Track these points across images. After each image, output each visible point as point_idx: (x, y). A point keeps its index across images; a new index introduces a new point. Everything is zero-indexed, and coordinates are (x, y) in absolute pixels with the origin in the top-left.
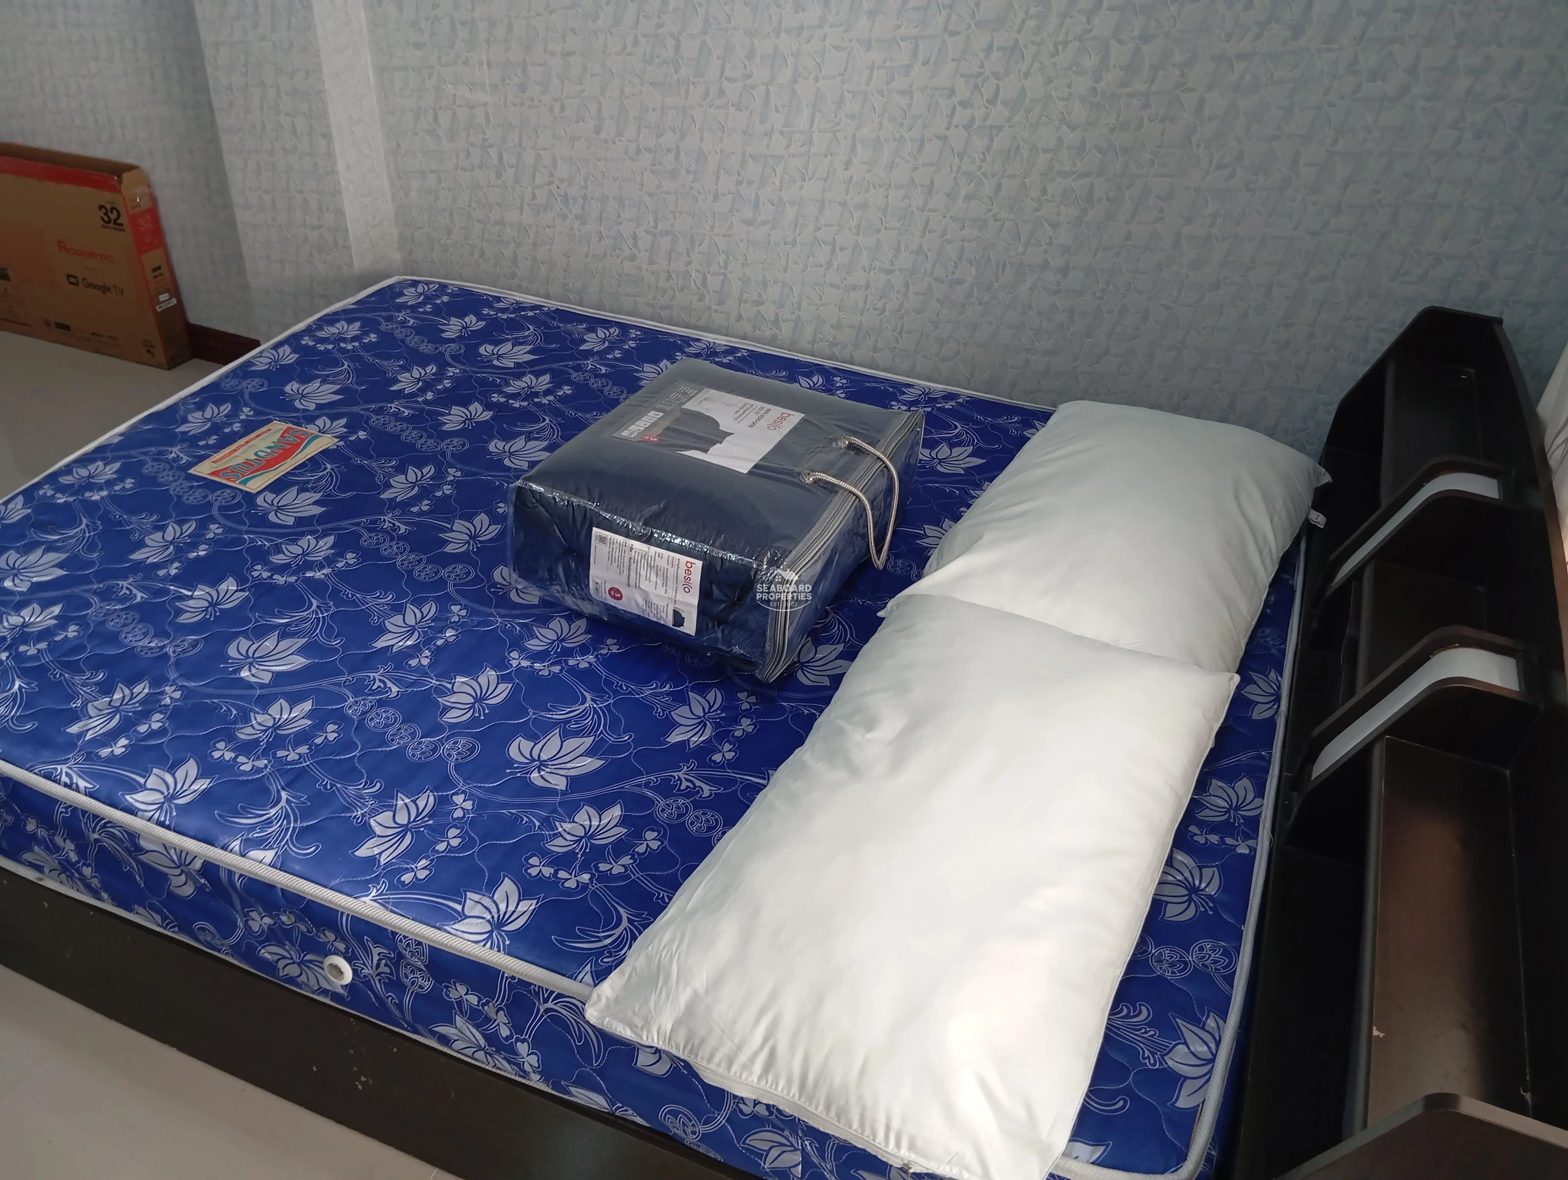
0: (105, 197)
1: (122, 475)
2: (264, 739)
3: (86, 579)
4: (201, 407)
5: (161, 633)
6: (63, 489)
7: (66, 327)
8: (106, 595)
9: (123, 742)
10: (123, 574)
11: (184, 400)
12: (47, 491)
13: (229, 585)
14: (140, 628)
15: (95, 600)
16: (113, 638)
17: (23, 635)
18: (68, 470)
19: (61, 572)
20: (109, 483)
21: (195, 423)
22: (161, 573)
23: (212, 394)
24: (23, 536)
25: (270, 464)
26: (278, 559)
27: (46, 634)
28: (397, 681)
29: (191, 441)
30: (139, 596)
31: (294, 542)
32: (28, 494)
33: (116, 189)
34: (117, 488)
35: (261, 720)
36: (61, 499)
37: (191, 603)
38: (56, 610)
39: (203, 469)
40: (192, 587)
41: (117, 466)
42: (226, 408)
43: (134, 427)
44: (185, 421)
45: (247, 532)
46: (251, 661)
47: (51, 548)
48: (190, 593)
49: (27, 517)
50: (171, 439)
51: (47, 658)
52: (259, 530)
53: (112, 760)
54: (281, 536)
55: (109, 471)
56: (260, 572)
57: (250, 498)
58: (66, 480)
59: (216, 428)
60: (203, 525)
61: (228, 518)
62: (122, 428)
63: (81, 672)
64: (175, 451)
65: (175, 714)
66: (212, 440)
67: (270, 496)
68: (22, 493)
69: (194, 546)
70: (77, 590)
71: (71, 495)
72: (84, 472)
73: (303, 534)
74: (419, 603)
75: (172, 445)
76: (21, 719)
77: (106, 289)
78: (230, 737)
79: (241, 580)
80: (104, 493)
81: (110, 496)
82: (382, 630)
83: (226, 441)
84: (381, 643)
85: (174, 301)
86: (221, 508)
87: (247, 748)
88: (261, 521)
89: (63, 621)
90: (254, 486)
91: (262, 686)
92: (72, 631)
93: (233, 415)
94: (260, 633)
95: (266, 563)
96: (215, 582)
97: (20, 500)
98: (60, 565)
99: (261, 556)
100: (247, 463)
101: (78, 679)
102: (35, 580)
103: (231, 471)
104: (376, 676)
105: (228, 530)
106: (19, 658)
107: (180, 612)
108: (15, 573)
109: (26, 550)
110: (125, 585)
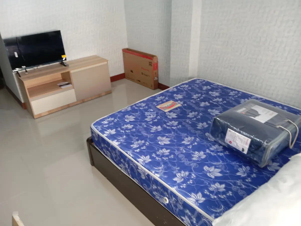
0: (150, 60)
1: (146, 106)
2: (161, 154)
3: (138, 122)
4: (160, 96)
5: (147, 133)
6: (137, 107)
7: (140, 81)
8: (140, 125)
9: (139, 150)
10: (143, 122)
11: (157, 95)
12: (134, 106)
13: (159, 127)
14: (144, 131)
15: (138, 125)
16: (140, 132)
17: (127, 129)
18: (138, 104)
19: (134, 120)
20: (144, 107)
21: (158, 99)
22: (149, 123)
23: (162, 95)
24: (129, 113)
25: (169, 107)
26: (168, 124)
27: (130, 129)
28: (185, 150)
29: (157, 102)
30: (145, 126)
31: (171, 121)
32: (131, 106)
33: (152, 59)
34: (145, 108)
35: (160, 151)
36: (136, 108)
37: (153, 129)
38: (132, 126)
39: (158, 107)
40: (153, 126)
41: (145, 104)
42: (164, 97)
43: (149, 98)
44: (157, 98)
45: (164, 119)
46: (161, 141)
47: (133, 116)
48: (153, 127)
49: (131, 110)
50: (154, 101)
51: (130, 133)
52: (166, 118)
53: (137, 152)
54: (169, 120)
55: (143, 105)
56: (165, 126)
57: (165, 113)
58: (137, 105)
59: (162, 100)
60: (157, 116)
61: (161, 116)
62: (147, 98)
63: (134, 137)
64: (154, 103)
65: (147, 147)
66: (161, 102)
67: (168, 113)
68: (130, 106)
69: (155, 119)
70: (136, 123)
71: (138, 108)
72: (140, 104)
73: (172, 120)
74: (191, 136)
75: (154, 102)
76: (124, 142)
77: (147, 76)
78: (155, 153)
79: (161, 127)
80: (143, 108)
81: (143, 109)
82: (184, 140)
83: (163, 103)
84: (183, 142)
85: (157, 79)
86: (160, 114)
87: (158, 156)
88: (166, 117)
89: (133, 128)
90: (166, 111)
91: (162, 145)
92: (134, 130)
93: (164, 99)
94: (163, 136)
95: (166, 124)
96: (157, 126)
97: (130, 107)
98: (134, 119)
99: (165, 123)
100: (166, 107)
101: (134, 138)
102: (130, 120)
104: (181, 148)
105: (161, 118)
106: (125, 132)
107: (151, 130)
108: (127, 119)
109: (129, 115)
110: (143, 124)
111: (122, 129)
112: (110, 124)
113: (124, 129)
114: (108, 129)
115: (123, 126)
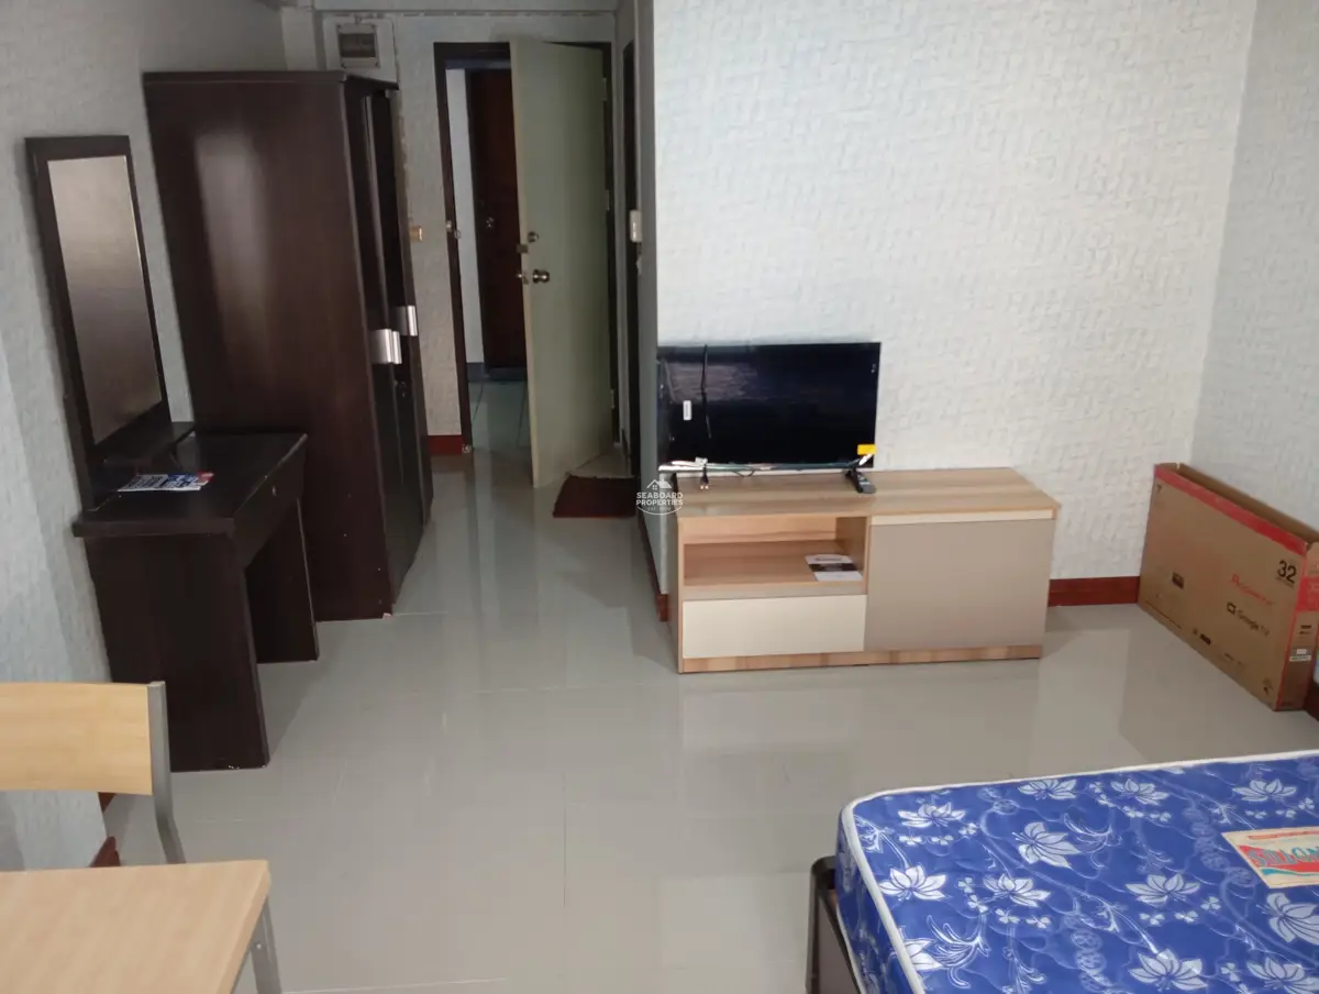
0: (1290, 556)
1: (1164, 806)
3: (1081, 884)
4: (1268, 778)
5: (1109, 974)
6: (1110, 793)
8: (1089, 908)
10: (1112, 897)
11: (1256, 764)
12: (1096, 788)
13: (1195, 966)
14: (1095, 957)
15: (1077, 906)
16: (1070, 951)
17: (1006, 902)
18: (1123, 778)
19: (1066, 865)
20: (1149, 808)
21: (1255, 791)
22: (1144, 917)
23: (1284, 772)
24: (1056, 815)
25: (1301, 866)
26: (1256, 970)
27: (1023, 911)
29: (1241, 806)
30: (1113, 927)
31: (1282, 961)
32: (1083, 781)
33: (1301, 553)
34: (1153, 816)
36: (1104, 801)
37: (1151, 962)
38: (1043, 895)
39: (1236, 839)
40: (1162, 948)
41: (1164, 795)
42: (1291, 791)
43: (1200, 767)
44: (1246, 784)
45: (1241, 924)
47: (1071, 838)
48: (1154, 949)
49: (1068, 801)
50: (1224, 795)
51: (1012, 933)
52: (1255, 929)
54: (1271, 947)
55: (1154, 796)
56: (1230, 971)
57: (1263, 891)
58: (1117, 786)
59: (1270, 804)
60: (1204, 894)
61: (1231, 897)
62: (1190, 763)
63: (1028, 965)
64: (1221, 809)
66: (1260, 815)
67: (1283, 900)
68: (1078, 778)
69: (1185, 908)
70: (1069, 888)
71: (1112, 802)
72: (1134, 787)
73: (1295, 959)
75: (1223, 802)
76: (963, 975)
79: (1209, 969)
80: (1140, 815)
81: (1142, 819)
83: (1274, 822)
86: (1231, 886)
88: (1260, 920)
89: (1043, 909)
90: (1274, 880)
92: (1044, 923)
93: (1293, 801)
95: (1241, 967)
96: (1184, 955)
97: (1071, 785)
98: (1069, 858)
99: (1241, 955)
100: (1281, 855)
101: (1022, 969)
102: (1043, 858)
103: (1259, 854)
105: (1225, 911)
106: (992, 918)
107: (1138, 964)
108: (1033, 843)
109: (1052, 829)
110: (1108, 908)
111: (982, 893)
112: (935, 840)
113: (992, 894)
114: (913, 864)
115: (997, 876)
